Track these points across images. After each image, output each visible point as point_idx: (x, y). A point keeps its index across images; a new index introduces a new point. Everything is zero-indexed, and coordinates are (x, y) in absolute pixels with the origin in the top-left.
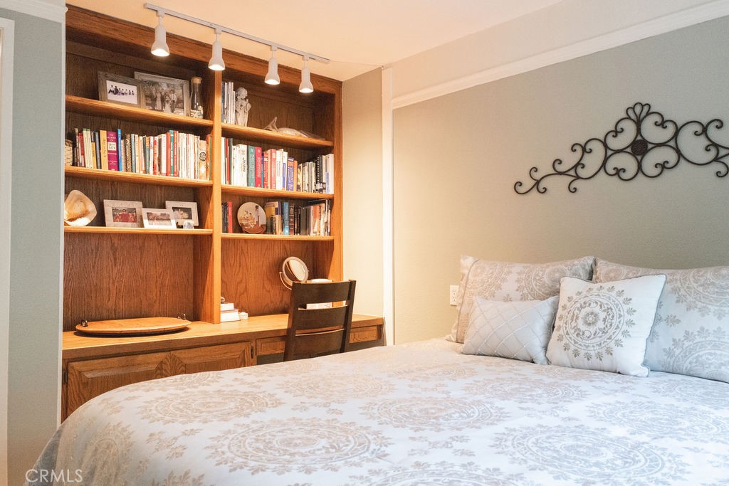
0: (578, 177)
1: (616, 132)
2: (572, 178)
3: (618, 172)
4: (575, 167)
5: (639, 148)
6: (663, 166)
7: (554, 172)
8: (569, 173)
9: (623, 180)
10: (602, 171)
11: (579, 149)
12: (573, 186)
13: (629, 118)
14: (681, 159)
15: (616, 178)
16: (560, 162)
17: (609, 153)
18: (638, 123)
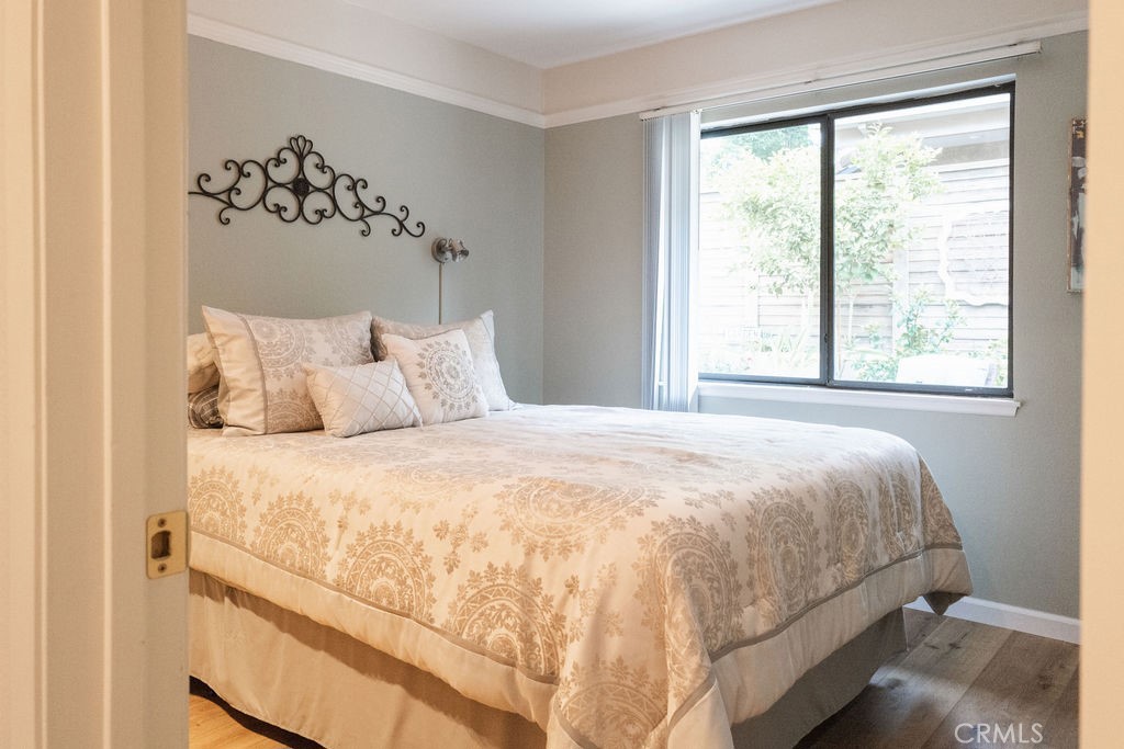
0: (231, 205)
1: (279, 162)
2: (224, 206)
3: (279, 209)
4: (230, 190)
5: (300, 187)
6: (321, 213)
7: (198, 190)
8: (220, 197)
9: (285, 220)
10: (260, 206)
11: (234, 170)
12: (224, 215)
13: (292, 150)
14: (337, 213)
15: (275, 216)
16: (208, 179)
17: (270, 184)
18: (301, 158)
